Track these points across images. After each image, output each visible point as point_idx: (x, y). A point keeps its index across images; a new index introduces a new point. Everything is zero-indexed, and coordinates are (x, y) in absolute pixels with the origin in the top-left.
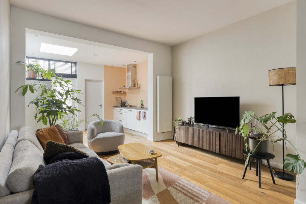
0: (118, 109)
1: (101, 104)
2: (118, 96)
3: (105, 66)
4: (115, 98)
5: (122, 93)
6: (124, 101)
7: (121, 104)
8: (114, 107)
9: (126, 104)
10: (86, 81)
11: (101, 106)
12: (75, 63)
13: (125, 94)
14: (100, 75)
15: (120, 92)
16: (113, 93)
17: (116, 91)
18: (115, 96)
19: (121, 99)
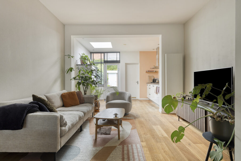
0: (149, 84)
1: (138, 81)
2: (151, 75)
3: (140, 52)
4: (148, 76)
5: (154, 72)
6: (156, 79)
7: (153, 81)
8: (147, 83)
9: (157, 81)
10: (126, 64)
11: (138, 82)
12: (119, 52)
13: (157, 73)
14: (136, 59)
15: (152, 71)
16: (147, 72)
17: (149, 71)
18: (148, 75)
19: (154, 76)
